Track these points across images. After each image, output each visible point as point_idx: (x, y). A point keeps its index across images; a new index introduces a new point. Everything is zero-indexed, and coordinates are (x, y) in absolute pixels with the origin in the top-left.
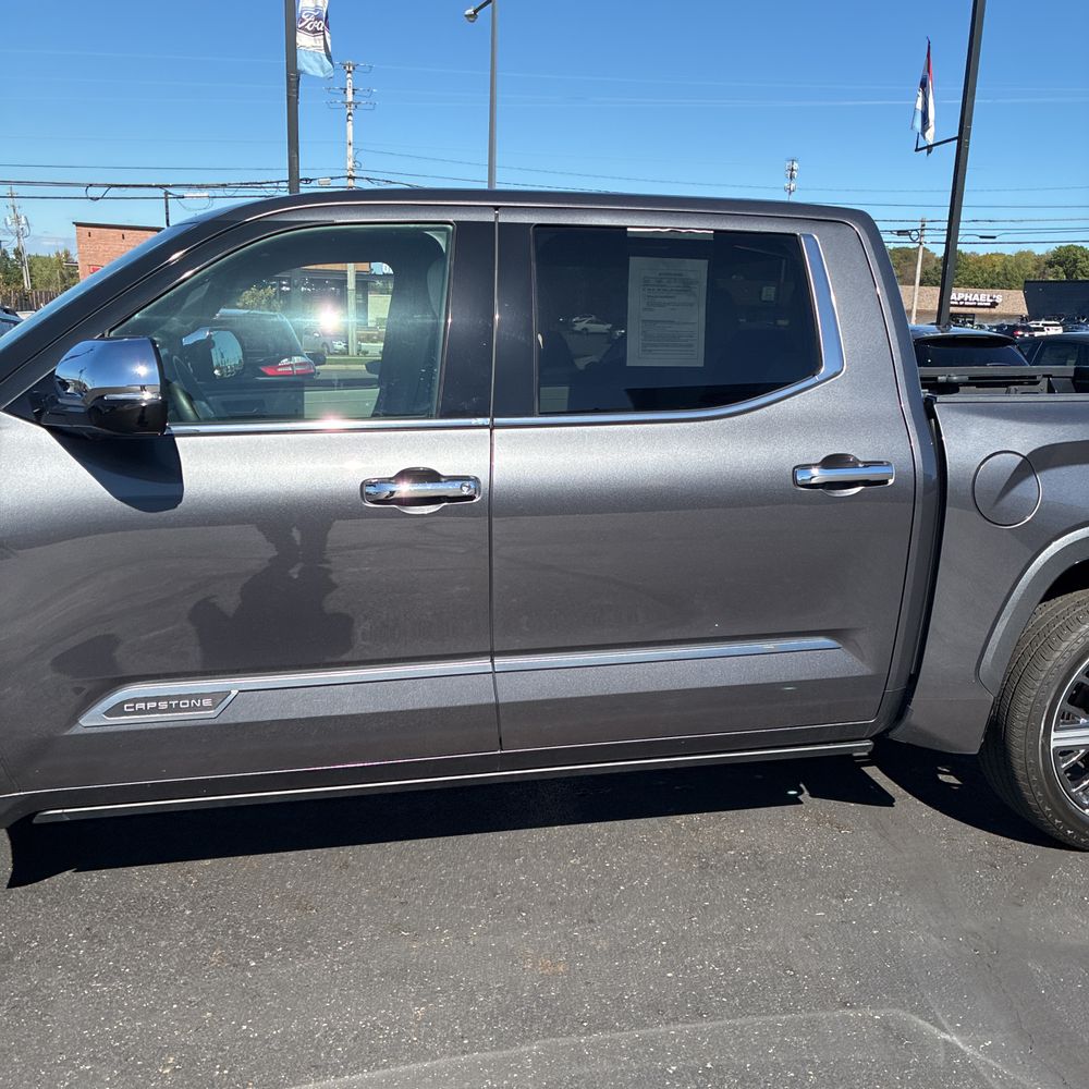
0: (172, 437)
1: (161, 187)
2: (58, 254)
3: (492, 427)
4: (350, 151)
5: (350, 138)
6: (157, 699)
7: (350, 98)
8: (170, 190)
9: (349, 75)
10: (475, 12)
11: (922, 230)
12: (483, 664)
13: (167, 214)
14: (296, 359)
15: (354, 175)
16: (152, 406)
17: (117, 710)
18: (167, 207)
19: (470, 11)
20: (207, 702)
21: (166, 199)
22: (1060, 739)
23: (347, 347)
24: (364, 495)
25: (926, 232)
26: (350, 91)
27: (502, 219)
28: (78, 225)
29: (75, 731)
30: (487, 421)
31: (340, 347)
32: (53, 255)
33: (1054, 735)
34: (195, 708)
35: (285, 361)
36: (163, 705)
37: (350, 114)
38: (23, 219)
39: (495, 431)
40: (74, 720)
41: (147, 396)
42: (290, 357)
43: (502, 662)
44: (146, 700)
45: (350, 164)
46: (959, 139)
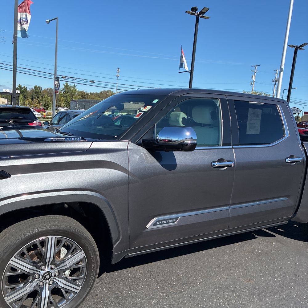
3: (233, 148)
12: (228, 207)
17: (155, 224)
19: (48, 20)
24: (212, 166)
30: (231, 147)
34: (172, 222)
35: (35, 122)
36: (165, 222)
43: (232, 206)
46: (191, 71)
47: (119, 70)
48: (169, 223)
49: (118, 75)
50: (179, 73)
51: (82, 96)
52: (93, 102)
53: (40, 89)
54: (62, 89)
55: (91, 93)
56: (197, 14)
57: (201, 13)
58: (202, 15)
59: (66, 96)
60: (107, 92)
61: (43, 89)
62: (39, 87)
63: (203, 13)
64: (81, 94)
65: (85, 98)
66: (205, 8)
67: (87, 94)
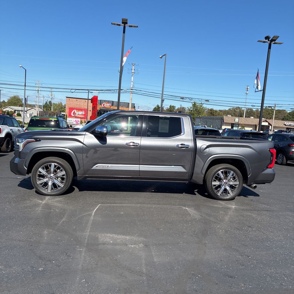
0: (106, 137)
1: (88, 90)
2: (59, 103)
3: (141, 138)
4: (132, 83)
5: (132, 80)
6: (101, 166)
7: (133, 71)
8: (89, 91)
9: (133, 66)
10: (162, 57)
11: (275, 106)
12: (138, 166)
13: (88, 96)
14: (117, 130)
15: (132, 89)
16: (106, 133)
17: (97, 167)
18: (88, 94)
19: (161, 56)
20: (107, 167)
21: (88, 93)
22: (214, 183)
23: (127, 129)
24: (126, 145)
25: (276, 107)
26: (133, 70)
27: (145, 115)
28: (67, 97)
29: (92, 168)
30: (141, 137)
31: (126, 129)
32: (58, 103)
33: (213, 183)
34: (105, 167)
35: (115, 131)
36: (102, 167)
37: (133, 75)
38: (53, 95)
39: (142, 138)
40: (92, 167)
41: (105, 132)
42: (116, 130)
43: (140, 166)
44: (100, 166)
45: (132, 86)
46: (263, 90)
47: (248, 87)
48: (103, 167)
49: (248, 92)
50: (255, 92)
51: (211, 113)
52: (214, 119)
53: (174, 108)
54: (191, 108)
55: (220, 110)
56: (269, 42)
57: (272, 40)
58: (273, 42)
59: (193, 114)
60: (236, 109)
61: (176, 108)
62: (173, 106)
63: (275, 40)
64: (210, 111)
65: (214, 115)
66: (274, 36)
67: (216, 111)
